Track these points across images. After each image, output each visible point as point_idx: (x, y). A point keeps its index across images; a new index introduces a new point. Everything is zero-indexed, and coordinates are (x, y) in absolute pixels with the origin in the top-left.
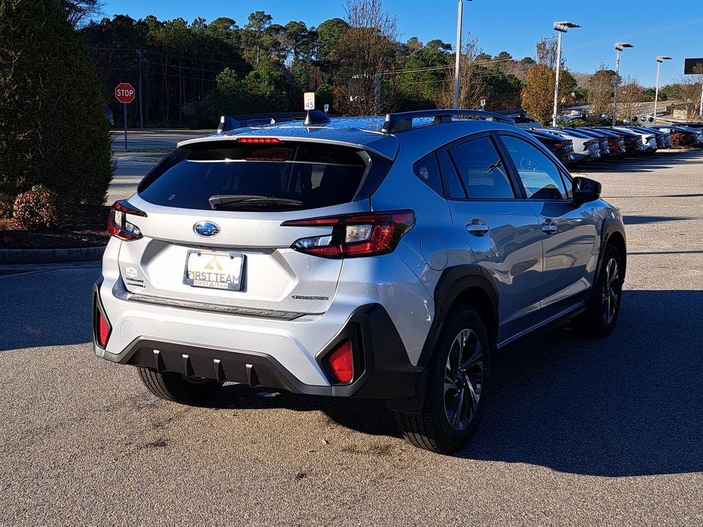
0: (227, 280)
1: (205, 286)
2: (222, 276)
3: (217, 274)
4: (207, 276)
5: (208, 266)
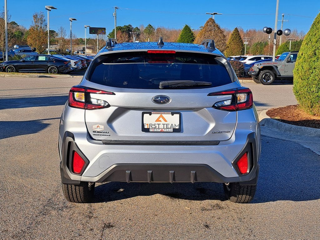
0: (171, 127)
1: (158, 131)
2: (168, 125)
3: (164, 124)
4: (157, 126)
5: (158, 120)
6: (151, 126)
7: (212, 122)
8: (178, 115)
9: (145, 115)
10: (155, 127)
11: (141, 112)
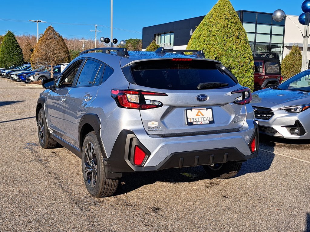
0: (207, 120)
1: (199, 124)
2: (204, 118)
5: (197, 115)
6: (193, 120)
7: (232, 113)
8: (211, 110)
9: (188, 111)
10: (196, 120)
11: (184, 109)
